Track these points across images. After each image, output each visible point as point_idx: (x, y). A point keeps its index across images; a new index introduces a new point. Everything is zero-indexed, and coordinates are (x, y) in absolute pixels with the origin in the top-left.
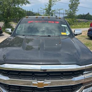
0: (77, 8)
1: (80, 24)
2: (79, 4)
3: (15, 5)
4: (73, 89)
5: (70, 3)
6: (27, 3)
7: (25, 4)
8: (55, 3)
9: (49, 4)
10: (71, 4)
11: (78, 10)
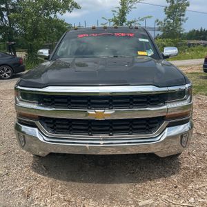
0: (183, 15)
1: (192, 50)
2: (188, 5)
3: (48, 14)
4: (151, 126)
5: (168, 5)
6: (75, 9)
7: (69, 10)
8: (134, 6)
9: (121, 7)
10: (170, 7)
11: (187, 19)
